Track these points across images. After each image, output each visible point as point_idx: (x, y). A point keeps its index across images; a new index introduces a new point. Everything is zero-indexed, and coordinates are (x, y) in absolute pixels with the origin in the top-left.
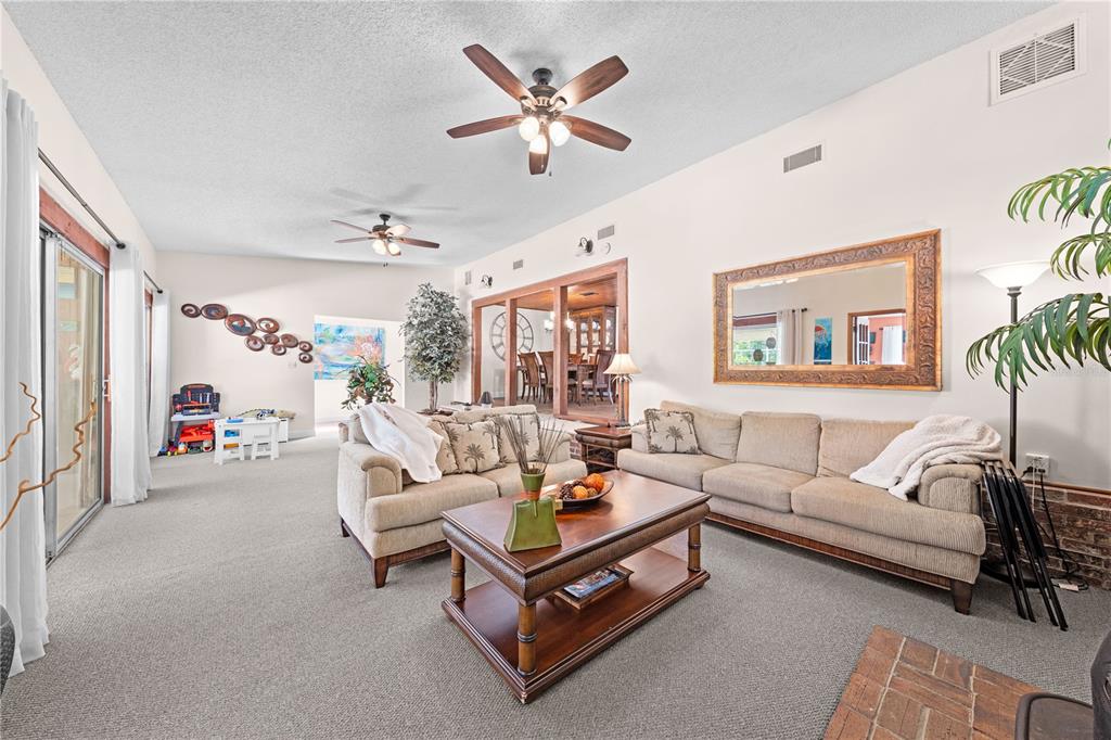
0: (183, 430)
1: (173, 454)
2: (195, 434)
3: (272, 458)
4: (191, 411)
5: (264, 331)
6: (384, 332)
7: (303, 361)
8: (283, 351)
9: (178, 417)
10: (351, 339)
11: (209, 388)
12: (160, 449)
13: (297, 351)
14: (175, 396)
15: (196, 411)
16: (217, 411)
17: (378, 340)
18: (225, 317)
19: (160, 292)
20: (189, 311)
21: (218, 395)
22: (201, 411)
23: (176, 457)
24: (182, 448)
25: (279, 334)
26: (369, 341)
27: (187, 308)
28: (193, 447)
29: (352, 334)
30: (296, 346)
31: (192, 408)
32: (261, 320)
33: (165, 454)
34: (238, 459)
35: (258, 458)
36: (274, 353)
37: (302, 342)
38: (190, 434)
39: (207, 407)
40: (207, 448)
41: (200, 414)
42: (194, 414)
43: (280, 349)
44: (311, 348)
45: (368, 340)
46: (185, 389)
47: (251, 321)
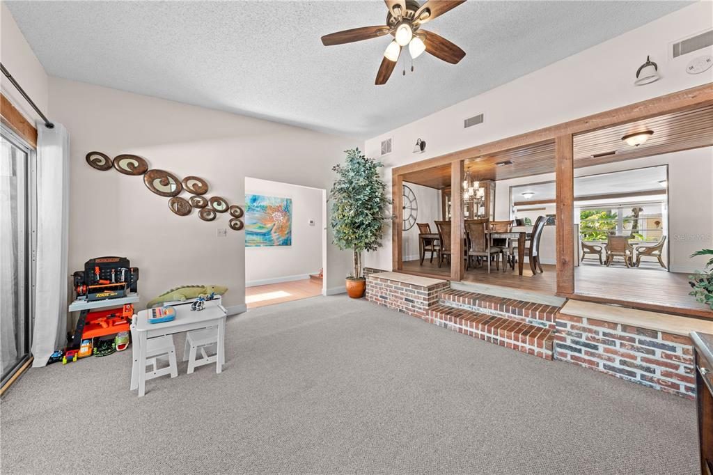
0: (88, 319)
1: (70, 361)
2: (105, 325)
3: (219, 370)
4: (99, 295)
5: (191, 192)
6: (291, 202)
7: (234, 228)
8: (212, 216)
9: (80, 305)
10: (264, 208)
11: (124, 262)
12: (50, 354)
13: (227, 216)
14: (76, 274)
15: (106, 294)
16: (134, 290)
17: (286, 210)
18: (144, 172)
19: (50, 126)
20: (99, 162)
21: (136, 270)
22: (112, 294)
23: (76, 364)
24: (85, 348)
25: (208, 196)
26: (278, 211)
27: (92, 158)
28: (103, 345)
29: (264, 204)
30: (226, 211)
31: (101, 290)
32: (188, 179)
33: (58, 360)
34: (169, 376)
35: (196, 369)
36: (203, 218)
37: (232, 207)
38: (99, 326)
39: (122, 287)
40: (120, 347)
41: (110, 298)
42: (103, 299)
43: (209, 214)
44: (242, 214)
45: (278, 209)
46: (90, 265)
47: (176, 179)
